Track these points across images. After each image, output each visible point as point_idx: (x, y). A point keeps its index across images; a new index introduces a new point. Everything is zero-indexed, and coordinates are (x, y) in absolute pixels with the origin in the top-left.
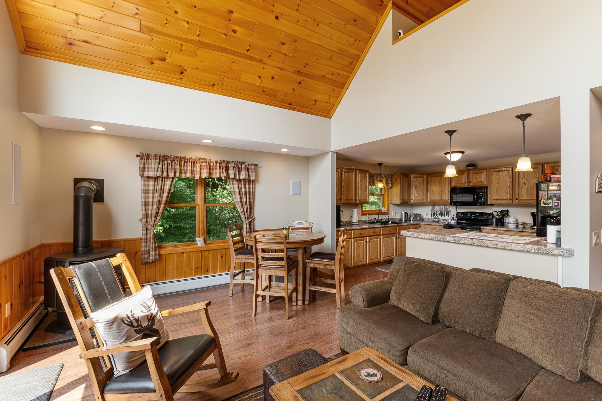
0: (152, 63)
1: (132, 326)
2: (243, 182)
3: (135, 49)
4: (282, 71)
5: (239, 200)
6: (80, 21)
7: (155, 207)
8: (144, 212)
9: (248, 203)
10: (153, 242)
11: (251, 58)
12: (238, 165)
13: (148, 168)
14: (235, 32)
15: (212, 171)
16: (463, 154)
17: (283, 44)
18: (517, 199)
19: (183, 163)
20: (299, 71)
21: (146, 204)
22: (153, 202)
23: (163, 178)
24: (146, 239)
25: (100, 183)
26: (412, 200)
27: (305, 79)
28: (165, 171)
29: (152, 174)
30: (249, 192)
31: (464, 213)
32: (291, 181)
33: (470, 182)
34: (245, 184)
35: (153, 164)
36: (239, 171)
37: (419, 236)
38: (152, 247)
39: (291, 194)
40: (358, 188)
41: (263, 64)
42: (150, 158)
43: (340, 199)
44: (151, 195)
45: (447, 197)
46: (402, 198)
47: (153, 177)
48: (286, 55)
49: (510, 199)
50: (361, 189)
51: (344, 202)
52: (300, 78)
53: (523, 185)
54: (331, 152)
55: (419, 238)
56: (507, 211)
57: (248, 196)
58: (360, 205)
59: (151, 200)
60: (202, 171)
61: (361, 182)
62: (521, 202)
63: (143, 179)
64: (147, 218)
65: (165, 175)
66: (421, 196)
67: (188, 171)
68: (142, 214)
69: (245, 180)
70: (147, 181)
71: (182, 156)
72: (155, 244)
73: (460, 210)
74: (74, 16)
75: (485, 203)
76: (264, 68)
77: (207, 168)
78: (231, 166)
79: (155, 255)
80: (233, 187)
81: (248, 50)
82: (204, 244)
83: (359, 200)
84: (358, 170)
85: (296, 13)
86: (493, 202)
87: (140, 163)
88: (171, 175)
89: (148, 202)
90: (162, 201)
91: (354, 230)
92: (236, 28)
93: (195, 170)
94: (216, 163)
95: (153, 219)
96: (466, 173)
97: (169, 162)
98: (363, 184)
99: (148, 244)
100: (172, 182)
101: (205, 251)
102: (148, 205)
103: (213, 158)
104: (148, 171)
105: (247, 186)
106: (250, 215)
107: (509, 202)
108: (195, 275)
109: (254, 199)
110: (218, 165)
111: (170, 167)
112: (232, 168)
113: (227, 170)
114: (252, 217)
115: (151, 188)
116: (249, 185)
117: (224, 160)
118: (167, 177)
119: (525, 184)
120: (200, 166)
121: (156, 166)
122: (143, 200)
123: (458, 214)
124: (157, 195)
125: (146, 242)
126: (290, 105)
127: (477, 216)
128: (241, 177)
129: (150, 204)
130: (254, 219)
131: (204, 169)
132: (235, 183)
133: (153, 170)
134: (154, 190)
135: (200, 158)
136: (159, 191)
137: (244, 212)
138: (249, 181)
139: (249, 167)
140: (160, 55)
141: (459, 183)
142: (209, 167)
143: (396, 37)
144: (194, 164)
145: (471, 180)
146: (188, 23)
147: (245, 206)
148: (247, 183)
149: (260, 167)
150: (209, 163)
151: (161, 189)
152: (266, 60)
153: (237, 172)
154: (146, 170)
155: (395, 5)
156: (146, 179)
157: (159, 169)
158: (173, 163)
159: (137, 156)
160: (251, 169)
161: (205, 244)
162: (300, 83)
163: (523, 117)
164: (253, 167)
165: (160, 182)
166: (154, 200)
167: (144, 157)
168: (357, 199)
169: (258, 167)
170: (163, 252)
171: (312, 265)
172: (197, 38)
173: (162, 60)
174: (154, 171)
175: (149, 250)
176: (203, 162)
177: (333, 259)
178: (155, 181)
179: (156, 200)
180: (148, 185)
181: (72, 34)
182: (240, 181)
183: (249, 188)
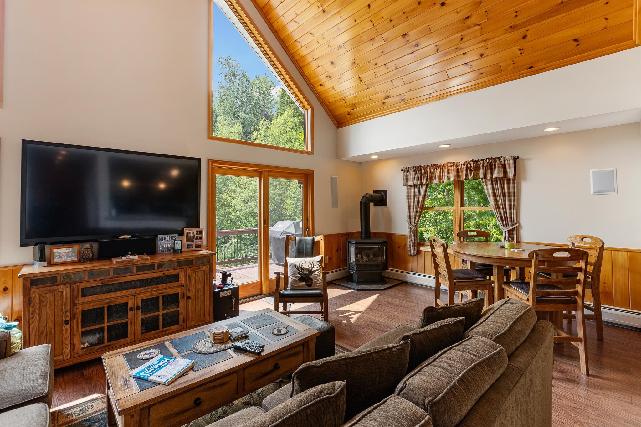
0: (384, 103)
4: (488, 42)
7: (415, 210)
9: (507, 207)
12: (490, 163)
13: (409, 178)
14: (417, 45)
15: (460, 173)
17: (468, 18)
19: (433, 170)
20: (511, 27)
21: (409, 208)
22: (413, 206)
28: (420, 179)
29: (412, 183)
30: (509, 193)
32: (591, 171)
34: (502, 184)
35: (412, 175)
36: (491, 170)
38: (413, 243)
39: (592, 192)
42: (409, 171)
44: (412, 200)
47: (413, 186)
48: (479, 25)
57: (507, 198)
60: (450, 175)
63: (406, 187)
64: (410, 218)
65: (419, 183)
68: (408, 216)
69: (501, 179)
70: (410, 189)
71: (433, 164)
76: (465, 53)
77: (455, 172)
78: (481, 165)
79: (414, 250)
80: (487, 188)
81: (438, 50)
87: (404, 176)
88: (424, 182)
89: (410, 206)
93: (443, 175)
94: (464, 164)
95: (414, 219)
97: (423, 171)
100: (426, 188)
102: (411, 209)
103: (462, 159)
104: (409, 181)
105: (506, 186)
106: (511, 221)
110: (465, 166)
111: (423, 175)
112: (481, 168)
113: (476, 170)
114: (516, 224)
115: (412, 194)
116: (508, 183)
117: (473, 160)
118: (422, 184)
120: (448, 170)
121: (414, 176)
122: (408, 205)
124: (416, 200)
126: (531, 69)
128: (494, 176)
130: (520, 226)
131: (451, 173)
133: (412, 180)
134: (414, 196)
135: (448, 163)
136: (417, 197)
137: (501, 217)
138: (509, 180)
139: (506, 163)
142: (456, 170)
144: (442, 169)
148: (505, 182)
149: (528, 159)
150: (457, 166)
151: (418, 195)
154: (407, 180)
156: (409, 187)
157: (415, 178)
158: (426, 171)
159: (402, 170)
160: (509, 164)
162: (525, 37)
164: (511, 162)
165: (418, 189)
167: (406, 170)
170: (421, 248)
175: (410, 245)
176: (451, 166)
178: (415, 189)
179: (416, 204)
180: (410, 193)
182: (494, 181)
183: (509, 188)
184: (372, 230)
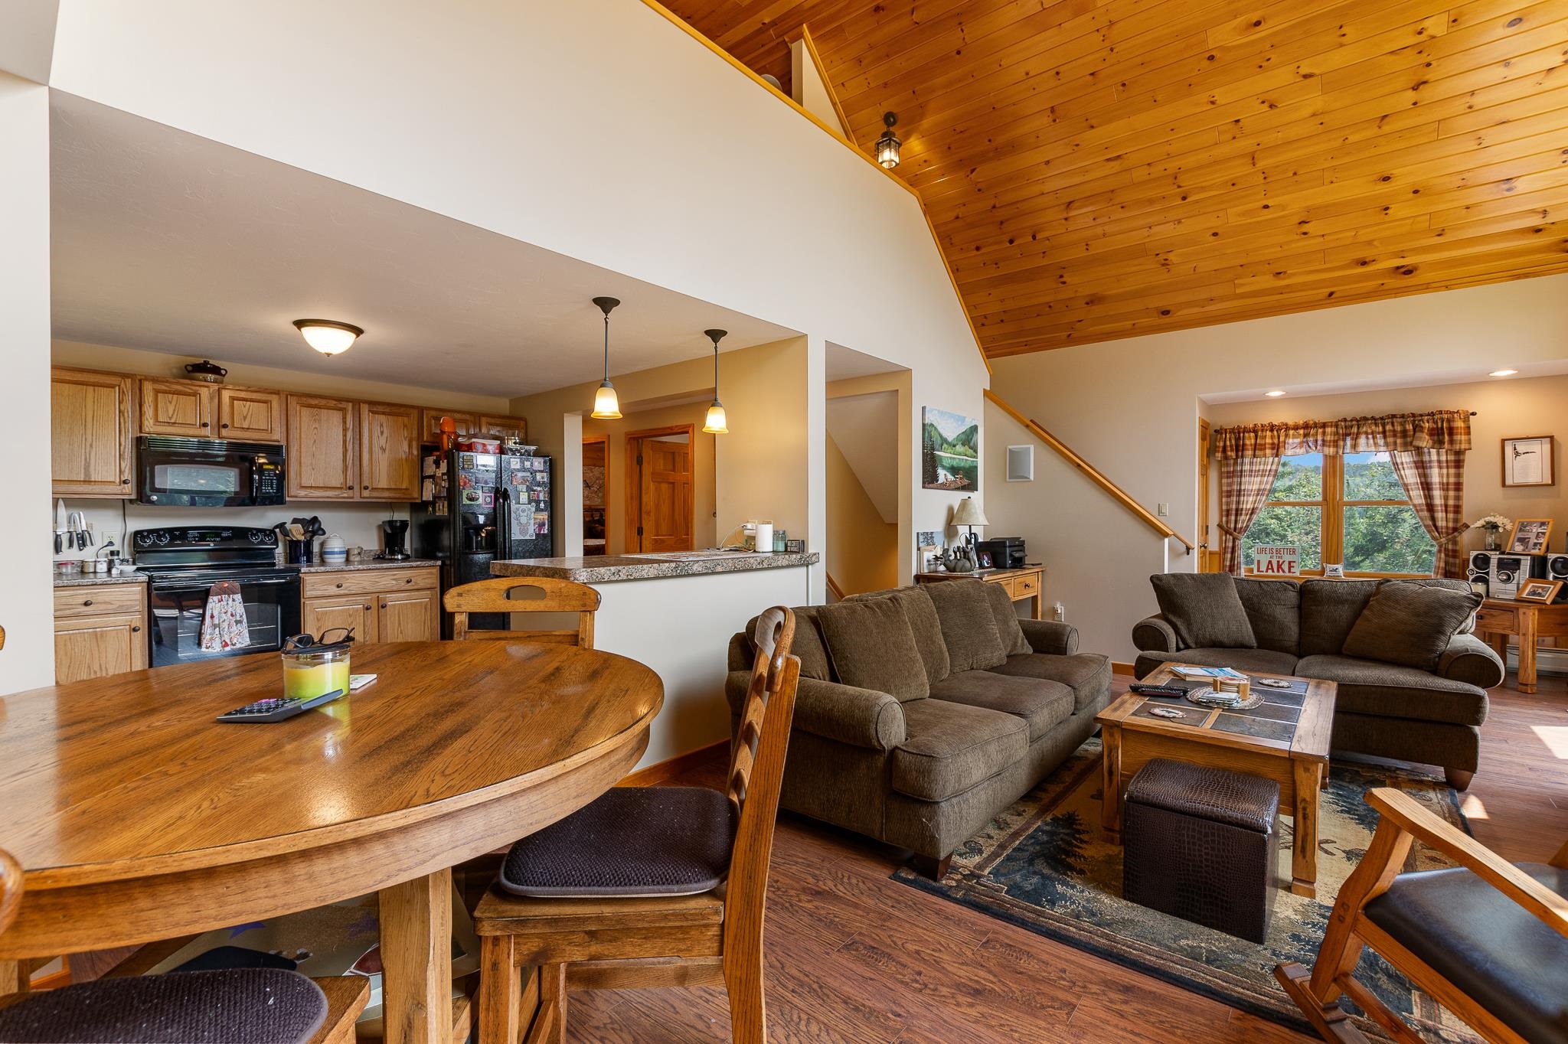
16: (358, 336)
18: (366, 488)
31: (170, 530)
33: (224, 426)
53: (380, 451)
62: (375, 494)
86: (302, 493)
107: (345, 495)
119: (383, 450)
123: (140, 535)
127: (225, 539)
141: (175, 423)
145: (228, 421)
163: (716, 335)
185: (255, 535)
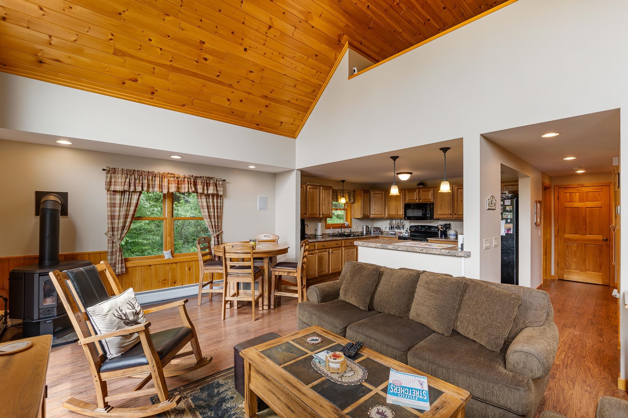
0: (124, 83)
1: (122, 319)
2: (211, 197)
3: (107, 69)
4: (250, 96)
5: (207, 214)
6: (53, 42)
7: (122, 220)
8: (110, 226)
9: (216, 217)
10: (119, 255)
11: (221, 83)
12: (206, 181)
13: (115, 182)
14: (206, 59)
15: (180, 186)
16: (411, 174)
17: (251, 72)
18: (456, 214)
19: (150, 178)
20: (266, 96)
21: (112, 217)
22: (119, 216)
23: (130, 192)
24: (112, 252)
25: (64, 196)
26: (372, 214)
27: (271, 103)
28: (132, 185)
29: (119, 188)
30: (217, 206)
31: (416, 226)
32: (258, 196)
33: (420, 199)
34: (213, 199)
35: (120, 178)
36: (207, 186)
37: (368, 246)
38: (119, 260)
39: (258, 209)
40: (322, 203)
41: (233, 89)
42: (117, 172)
43: (305, 214)
44: (117, 209)
45: (401, 212)
46: (363, 212)
47: (119, 192)
48: (253, 81)
49: (451, 214)
50: (325, 204)
51: (309, 217)
52: (267, 102)
53: (461, 202)
54: (295, 170)
55: (368, 247)
56: (450, 224)
57: (216, 210)
58: (324, 219)
59: (117, 214)
60: (170, 185)
61: (325, 197)
62: (459, 216)
63: (109, 192)
64: (113, 231)
65: (132, 189)
66: (380, 211)
67: (156, 186)
68: (108, 228)
69: (213, 195)
70: (114, 195)
71: (150, 171)
72: (122, 256)
73: (412, 224)
74: (47, 38)
75: (432, 218)
76: (233, 92)
77: (175, 183)
78: (199, 181)
79: (122, 268)
80: (201, 202)
81: (218, 76)
82: (171, 257)
83: (322, 214)
84: (322, 186)
85: (263, 46)
86: (438, 216)
87: (107, 177)
88: (139, 189)
89: (114, 216)
90: (128, 215)
91: (317, 242)
92: (207, 56)
93: (163, 184)
94: (185, 178)
95: (120, 232)
96: (417, 190)
97: (136, 176)
98: (326, 200)
99: (114, 257)
100: (139, 196)
101: (172, 263)
102: (114, 219)
103: (181, 173)
104: (115, 185)
105: (215, 201)
106: (218, 228)
107: (450, 217)
108: (162, 287)
109: (222, 213)
110: (186, 180)
111: (137, 181)
112: (200, 183)
113: (195, 185)
114: (220, 230)
115: (118, 202)
116: (217, 199)
117: (192, 176)
118: (135, 191)
120: (169, 180)
121: (123, 181)
122: (109, 214)
123: (411, 227)
124: (124, 209)
125: (112, 255)
126: (258, 126)
127: (426, 229)
128: (209, 192)
129: (117, 217)
130: (222, 232)
131: (172, 184)
132: (204, 197)
133: (120, 184)
134: (120, 204)
135: (169, 173)
136: (126, 205)
137: (212, 226)
138: (217, 195)
139: (218, 183)
140: (133, 76)
141: (411, 199)
142: (177, 182)
143: (352, 74)
144: (162, 178)
145: (421, 198)
146: (161, 49)
147: (213, 220)
148: (215, 198)
149: (228, 183)
150: (177, 178)
151: (128, 203)
152: (235, 85)
153: (205, 187)
154: (113, 184)
155: (351, 45)
156: (112, 193)
157: (126, 183)
158: (141, 178)
159: (104, 170)
160: (219, 184)
161: (173, 257)
162: (267, 106)
163: (445, 150)
164: (221, 183)
165: (127, 196)
166: (121, 214)
167: (111, 171)
168: (321, 214)
169: (226, 182)
170: (129, 264)
171: (277, 273)
172: (170, 63)
173: (134, 81)
174: (121, 186)
175: (115, 263)
176: (171, 177)
177: (296, 267)
178: (122, 195)
179: (123, 213)
180: (115, 199)
181: (43, 53)
182: (208, 195)
183: (217, 203)
184: (62, 251)
185: (433, 228)
